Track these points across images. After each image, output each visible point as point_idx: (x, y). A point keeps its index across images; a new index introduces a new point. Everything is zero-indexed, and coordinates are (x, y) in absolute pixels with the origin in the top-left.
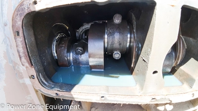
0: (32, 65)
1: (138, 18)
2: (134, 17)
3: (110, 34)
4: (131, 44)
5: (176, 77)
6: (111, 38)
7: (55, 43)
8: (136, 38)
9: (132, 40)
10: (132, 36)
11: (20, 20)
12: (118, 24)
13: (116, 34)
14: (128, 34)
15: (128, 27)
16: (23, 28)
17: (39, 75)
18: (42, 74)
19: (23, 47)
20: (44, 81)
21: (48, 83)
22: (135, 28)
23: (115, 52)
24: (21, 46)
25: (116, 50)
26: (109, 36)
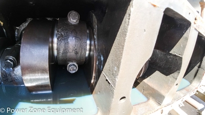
1: (100, 21)
2: (95, 19)
3: (62, 38)
4: (91, 53)
5: (139, 90)
6: (63, 44)
8: (97, 47)
9: (92, 48)
10: (93, 43)
12: (74, 25)
13: (70, 38)
14: (87, 40)
15: (88, 32)
22: (96, 33)
23: (70, 63)
25: (71, 60)
26: (60, 40)
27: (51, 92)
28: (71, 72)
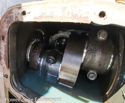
0: (9, 67)
6: (90, 56)
7: (30, 47)
11: (7, 26)
16: (8, 34)
17: (12, 76)
18: (14, 76)
19: (5, 51)
20: (15, 82)
21: (17, 84)
24: (4, 49)
25: (93, 69)
26: (89, 53)
27: (72, 88)
28: (90, 79)
